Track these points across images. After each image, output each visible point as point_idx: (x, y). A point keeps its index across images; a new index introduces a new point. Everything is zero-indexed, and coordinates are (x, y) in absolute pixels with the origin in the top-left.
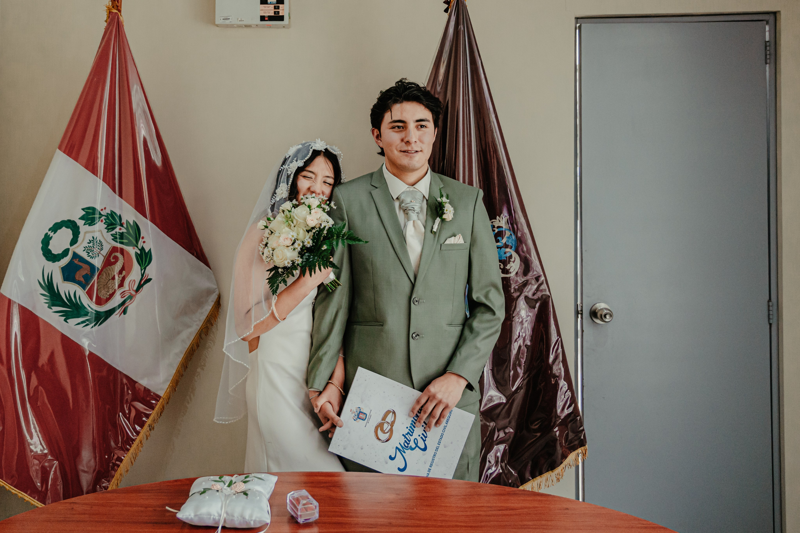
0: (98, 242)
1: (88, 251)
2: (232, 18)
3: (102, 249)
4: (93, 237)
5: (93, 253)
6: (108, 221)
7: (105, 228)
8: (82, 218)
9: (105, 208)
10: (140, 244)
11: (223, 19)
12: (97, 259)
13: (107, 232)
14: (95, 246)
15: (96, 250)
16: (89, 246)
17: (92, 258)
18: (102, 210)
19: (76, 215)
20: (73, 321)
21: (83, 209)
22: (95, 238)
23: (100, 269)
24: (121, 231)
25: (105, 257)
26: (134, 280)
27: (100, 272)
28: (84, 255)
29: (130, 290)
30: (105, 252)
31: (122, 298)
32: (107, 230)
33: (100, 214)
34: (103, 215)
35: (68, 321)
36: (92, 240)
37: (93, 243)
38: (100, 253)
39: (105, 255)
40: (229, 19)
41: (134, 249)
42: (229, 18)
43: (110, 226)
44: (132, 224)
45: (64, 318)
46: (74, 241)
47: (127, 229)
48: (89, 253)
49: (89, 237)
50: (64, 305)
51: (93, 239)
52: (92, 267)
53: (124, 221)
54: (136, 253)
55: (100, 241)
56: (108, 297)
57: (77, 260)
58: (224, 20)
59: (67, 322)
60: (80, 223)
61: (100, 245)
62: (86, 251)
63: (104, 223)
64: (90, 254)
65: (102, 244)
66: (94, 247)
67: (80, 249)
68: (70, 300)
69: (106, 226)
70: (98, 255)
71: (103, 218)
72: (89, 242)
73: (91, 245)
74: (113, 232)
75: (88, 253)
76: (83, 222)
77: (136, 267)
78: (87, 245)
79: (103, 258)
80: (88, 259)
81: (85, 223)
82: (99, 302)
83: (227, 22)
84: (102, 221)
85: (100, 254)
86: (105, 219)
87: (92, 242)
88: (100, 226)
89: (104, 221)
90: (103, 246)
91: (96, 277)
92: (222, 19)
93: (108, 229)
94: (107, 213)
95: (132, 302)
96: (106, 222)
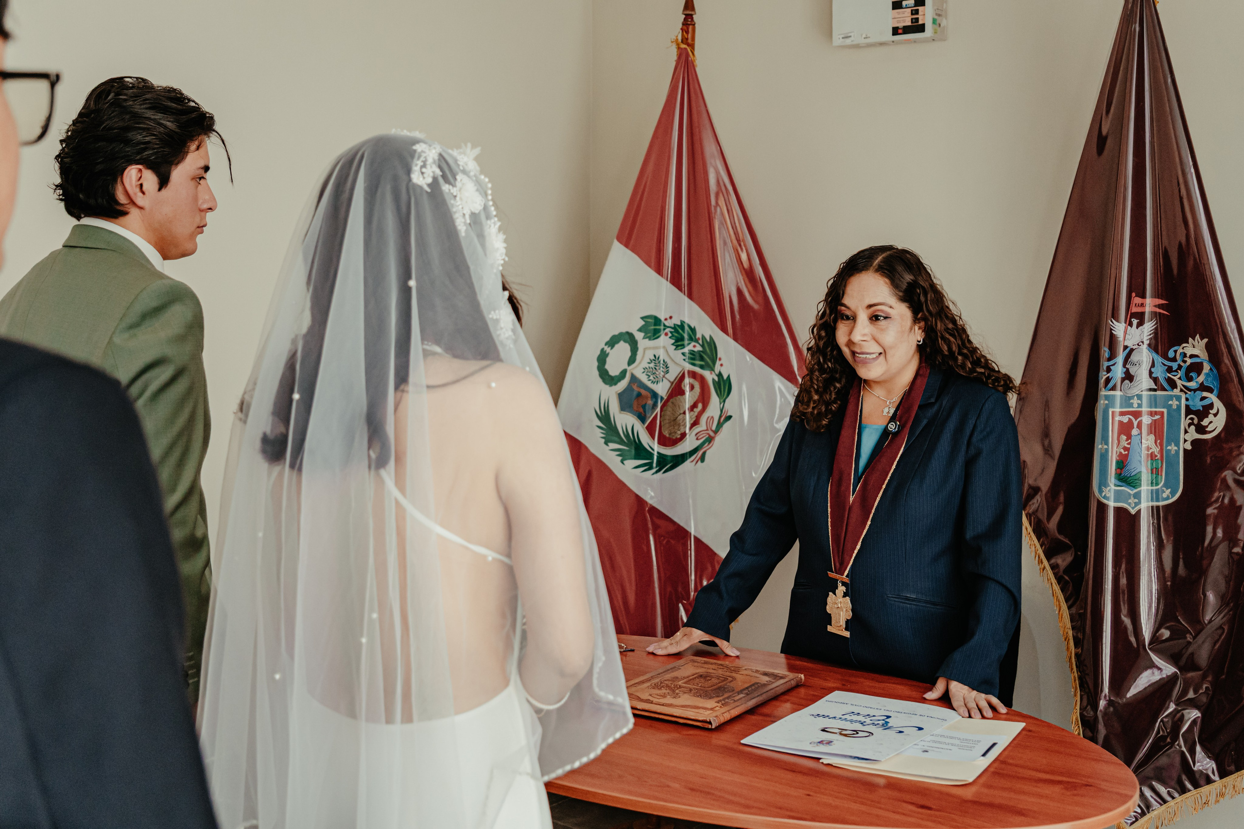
0: (662, 362)
1: (648, 373)
2: (854, 35)
3: (667, 372)
4: (655, 356)
5: (655, 377)
6: (676, 335)
7: (673, 344)
8: (640, 330)
9: (671, 318)
10: (717, 368)
11: (843, 38)
12: (660, 384)
13: (675, 349)
14: (657, 368)
15: (660, 372)
16: (649, 368)
17: (653, 382)
18: (666, 319)
19: (634, 326)
20: (631, 463)
21: (642, 318)
22: (657, 357)
23: (665, 398)
24: (696, 349)
25: (672, 383)
26: (712, 417)
27: (665, 402)
28: (644, 378)
29: (707, 430)
30: (673, 375)
31: (697, 439)
32: (675, 347)
33: (665, 325)
34: (668, 327)
35: (625, 462)
36: (654, 360)
37: (655, 363)
38: (664, 376)
39: (672, 380)
40: (850, 37)
41: (711, 373)
42: (849, 35)
43: (679, 343)
44: (708, 339)
45: (620, 458)
46: (632, 360)
47: (703, 346)
48: (649, 376)
49: (650, 355)
50: (621, 442)
51: (654, 358)
52: (655, 395)
53: (699, 335)
54: (713, 379)
55: (664, 361)
56: (679, 437)
57: (636, 385)
58: (843, 40)
59: (623, 463)
60: (639, 336)
61: (664, 367)
62: (645, 373)
63: (670, 337)
64: (651, 378)
65: (667, 365)
66: (655, 369)
67: (638, 370)
68: (627, 436)
69: (673, 341)
70: (662, 380)
71: (668, 330)
72: (649, 361)
73: (652, 365)
74: (683, 351)
75: (647, 377)
76: (642, 335)
77: (714, 399)
78: (647, 366)
79: (669, 385)
80: (649, 384)
81: (644, 336)
82: (664, 441)
83: (848, 42)
84: (666, 334)
85: (664, 379)
86: (671, 332)
87: (653, 361)
88: (665, 341)
89: (670, 335)
90: (668, 367)
91: (659, 409)
92: (841, 38)
93: (677, 346)
94: (674, 324)
95: (712, 446)
96: (673, 336)
